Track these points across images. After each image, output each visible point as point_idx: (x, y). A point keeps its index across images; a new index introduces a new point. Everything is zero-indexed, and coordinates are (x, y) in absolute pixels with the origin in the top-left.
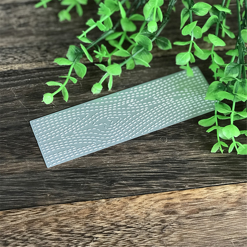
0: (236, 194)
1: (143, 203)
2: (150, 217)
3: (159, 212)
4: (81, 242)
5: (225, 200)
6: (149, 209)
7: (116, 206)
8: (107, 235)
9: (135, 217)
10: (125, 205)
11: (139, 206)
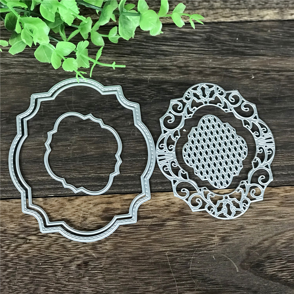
0: (180, 203)
1: (81, 205)
2: (87, 222)
3: (97, 216)
4: (14, 243)
5: (167, 209)
6: (87, 212)
7: (53, 207)
8: (41, 238)
9: (72, 220)
10: (62, 206)
11: (77, 208)
